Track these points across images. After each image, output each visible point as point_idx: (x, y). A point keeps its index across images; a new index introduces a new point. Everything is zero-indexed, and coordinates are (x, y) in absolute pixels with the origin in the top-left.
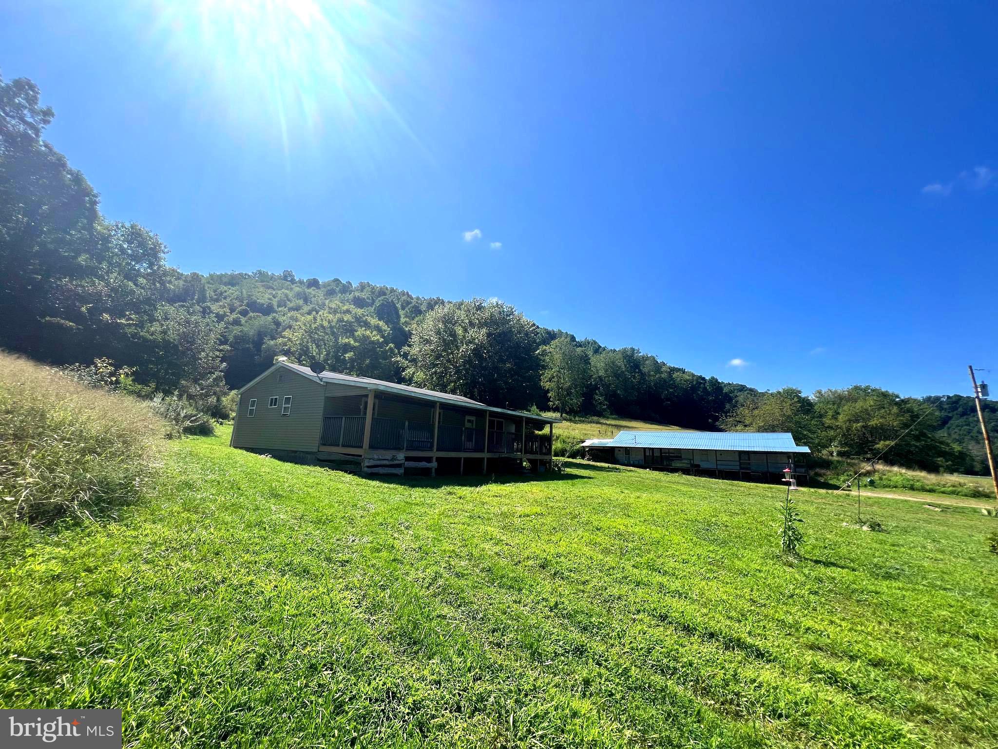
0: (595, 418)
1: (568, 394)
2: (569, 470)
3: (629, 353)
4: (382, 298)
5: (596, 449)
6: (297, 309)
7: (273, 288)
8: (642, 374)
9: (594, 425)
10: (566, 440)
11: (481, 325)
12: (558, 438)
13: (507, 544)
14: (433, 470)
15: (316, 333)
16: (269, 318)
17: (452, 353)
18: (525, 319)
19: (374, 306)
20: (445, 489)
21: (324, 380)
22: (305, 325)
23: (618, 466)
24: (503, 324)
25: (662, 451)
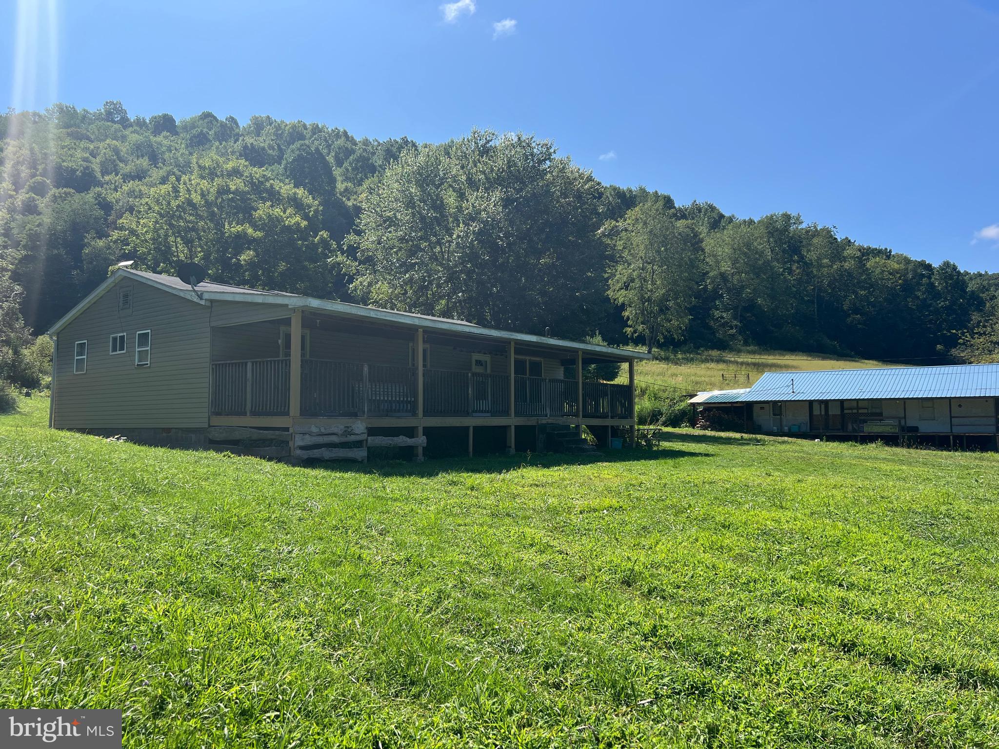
0: (715, 353)
1: (661, 310)
2: (666, 445)
3: (778, 225)
4: (298, 144)
5: (718, 408)
6: (139, 175)
7: (89, 139)
8: (806, 265)
9: (713, 365)
10: (661, 394)
11: (491, 184)
12: (643, 392)
13: (561, 552)
14: (420, 451)
15: (180, 217)
16: (89, 196)
17: (439, 243)
18: (574, 166)
19: (284, 162)
20: (443, 478)
21: (206, 296)
22: (158, 202)
23: (759, 437)
24: (533, 179)
25: (846, 405)
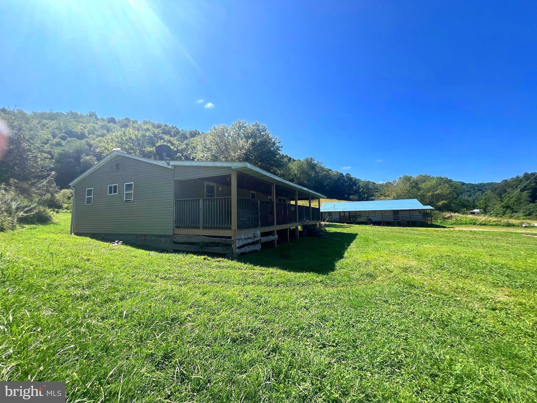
3: (309, 161)
6: (103, 136)
7: (83, 123)
8: (316, 172)
14: (276, 242)
16: (84, 141)
21: (172, 163)
25: (350, 212)
